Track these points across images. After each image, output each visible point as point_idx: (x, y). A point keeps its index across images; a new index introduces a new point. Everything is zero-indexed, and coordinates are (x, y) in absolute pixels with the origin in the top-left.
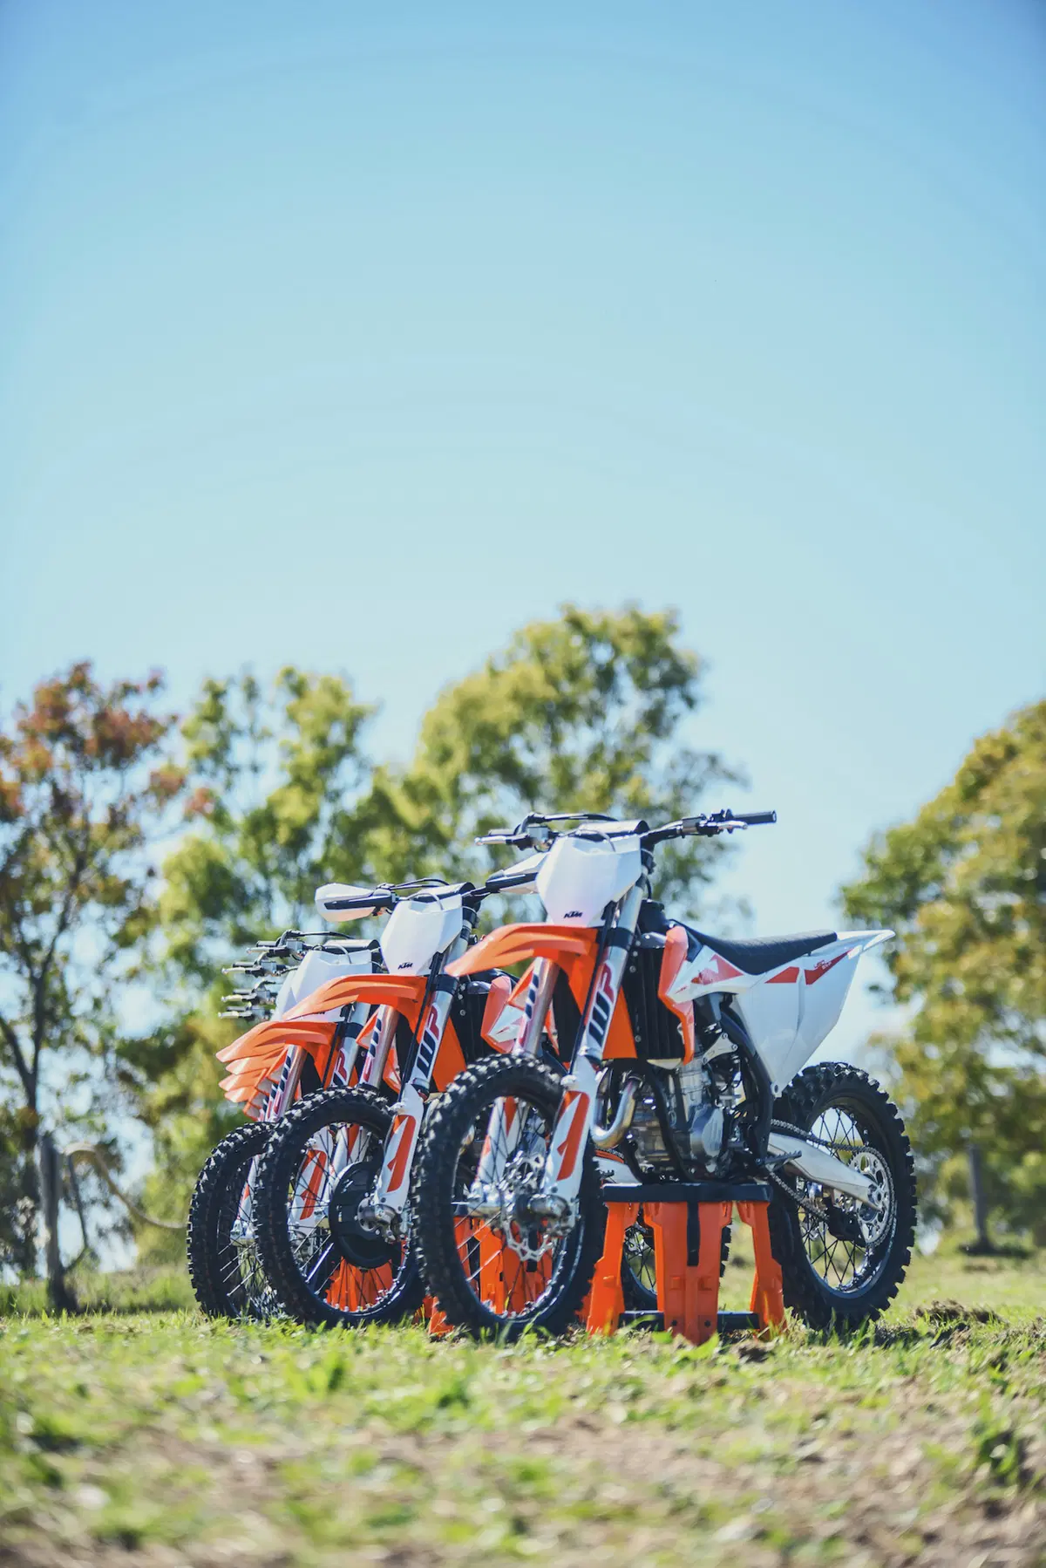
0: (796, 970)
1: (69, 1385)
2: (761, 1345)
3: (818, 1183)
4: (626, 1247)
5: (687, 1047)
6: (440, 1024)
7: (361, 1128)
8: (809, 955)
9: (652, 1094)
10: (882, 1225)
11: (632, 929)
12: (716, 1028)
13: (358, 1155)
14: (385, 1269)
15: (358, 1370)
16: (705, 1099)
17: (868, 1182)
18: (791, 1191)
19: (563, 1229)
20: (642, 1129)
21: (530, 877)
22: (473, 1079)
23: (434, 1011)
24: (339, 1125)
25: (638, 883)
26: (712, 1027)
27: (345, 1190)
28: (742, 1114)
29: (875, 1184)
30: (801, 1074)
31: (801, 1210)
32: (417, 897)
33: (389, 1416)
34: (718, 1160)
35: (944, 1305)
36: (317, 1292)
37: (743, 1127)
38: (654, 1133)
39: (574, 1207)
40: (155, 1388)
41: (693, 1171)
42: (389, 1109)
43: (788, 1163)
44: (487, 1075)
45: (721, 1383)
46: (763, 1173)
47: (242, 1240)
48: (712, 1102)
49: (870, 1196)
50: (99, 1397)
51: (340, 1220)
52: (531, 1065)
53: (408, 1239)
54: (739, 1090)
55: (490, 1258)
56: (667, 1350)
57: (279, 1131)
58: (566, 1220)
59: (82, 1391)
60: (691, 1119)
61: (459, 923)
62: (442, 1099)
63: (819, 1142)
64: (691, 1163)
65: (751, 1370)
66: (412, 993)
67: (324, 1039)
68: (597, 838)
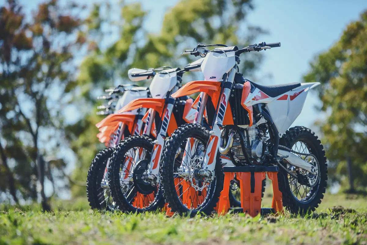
0: (287, 96)
1: (46, 229)
2: (275, 218)
3: (294, 166)
4: (231, 187)
5: (250, 121)
6: (169, 115)
7: (144, 149)
8: (291, 91)
9: (239, 137)
10: (316, 180)
11: (232, 82)
12: (260, 115)
13: (143, 158)
14: (151, 195)
15: (141, 225)
16: (256, 138)
17: (311, 166)
18: (285, 169)
19: (210, 181)
20: (236, 148)
21: (199, 66)
22: (180, 132)
23: (167, 110)
24: (136, 148)
25: (235, 67)
26: (259, 115)
27: (138, 169)
28: (269, 143)
29: (313, 166)
30: (288, 130)
31: (289, 175)
32: (162, 73)
33: (151, 238)
34: (261, 158)
35: (337, 207)
36: (129, 202)
37: (269, 148)
38: (240, 149)
39: (213, 173)
40: (75, 230)
41: (252, 162)
42: (153, 142)
43: (284, 159)
44: (184, 130)
45: (261, 229)
46: (276, 163)
47: (105, 186)
48: (259, 139)
49: (312, 170)
50: (56, 233)
51: (137, 179)
52: (199, 127)
53: (159, 185)
54: (268, 135)
55: (185, 190)
56: (243, 219)
57: (117, 150)
58: (211, 178)
59: (50, 231)
60: (252, 145)
61: (176, 81)
62: (170, 138)
63: (295, 152)
64: (252, 159)
65: (271, 225)
66: (160, 104)
67: (132, 120)
68: (221, 52)
